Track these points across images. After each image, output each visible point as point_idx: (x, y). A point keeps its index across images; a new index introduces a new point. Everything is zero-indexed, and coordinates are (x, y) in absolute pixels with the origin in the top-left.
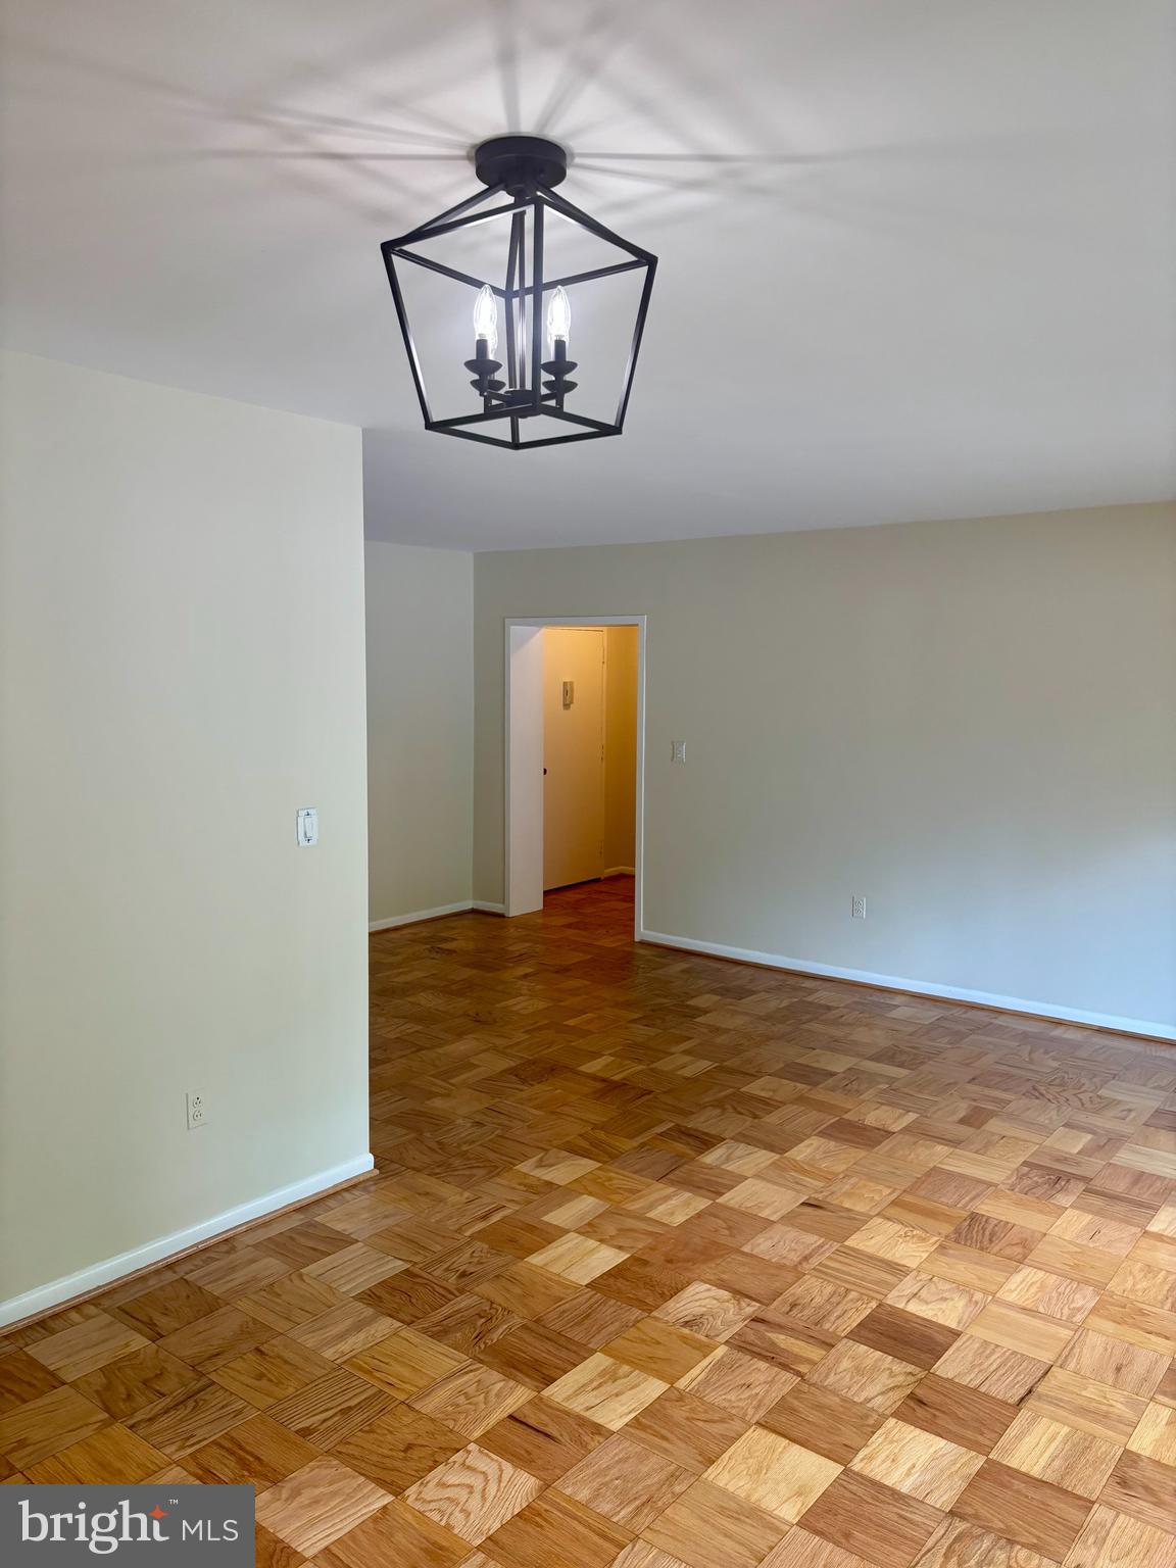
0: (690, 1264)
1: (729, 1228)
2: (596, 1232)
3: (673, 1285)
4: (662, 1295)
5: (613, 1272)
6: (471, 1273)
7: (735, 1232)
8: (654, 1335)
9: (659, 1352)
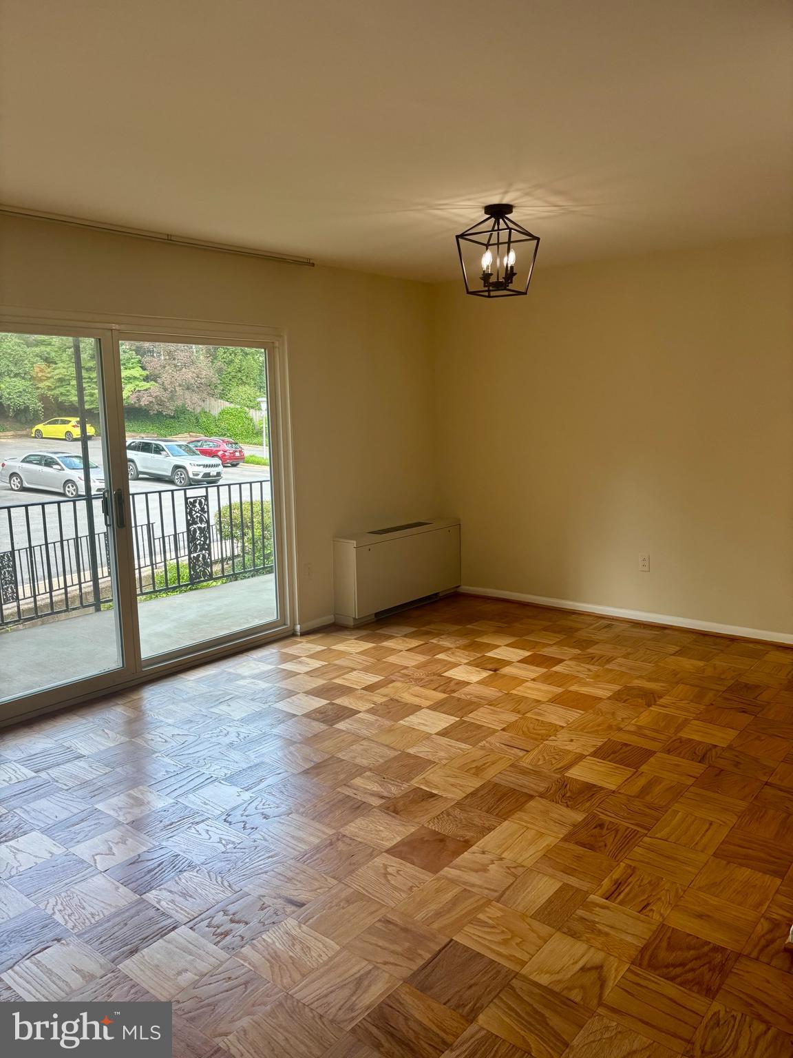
0: (426, 839)
1: (386, 874)
2: (508, 868)
3: (441, 822)
4: (448, 815)
5: (488, 831)
6: (595, 828)
7: (383, 871)
8: (454, 789)
9: (451, 780)
